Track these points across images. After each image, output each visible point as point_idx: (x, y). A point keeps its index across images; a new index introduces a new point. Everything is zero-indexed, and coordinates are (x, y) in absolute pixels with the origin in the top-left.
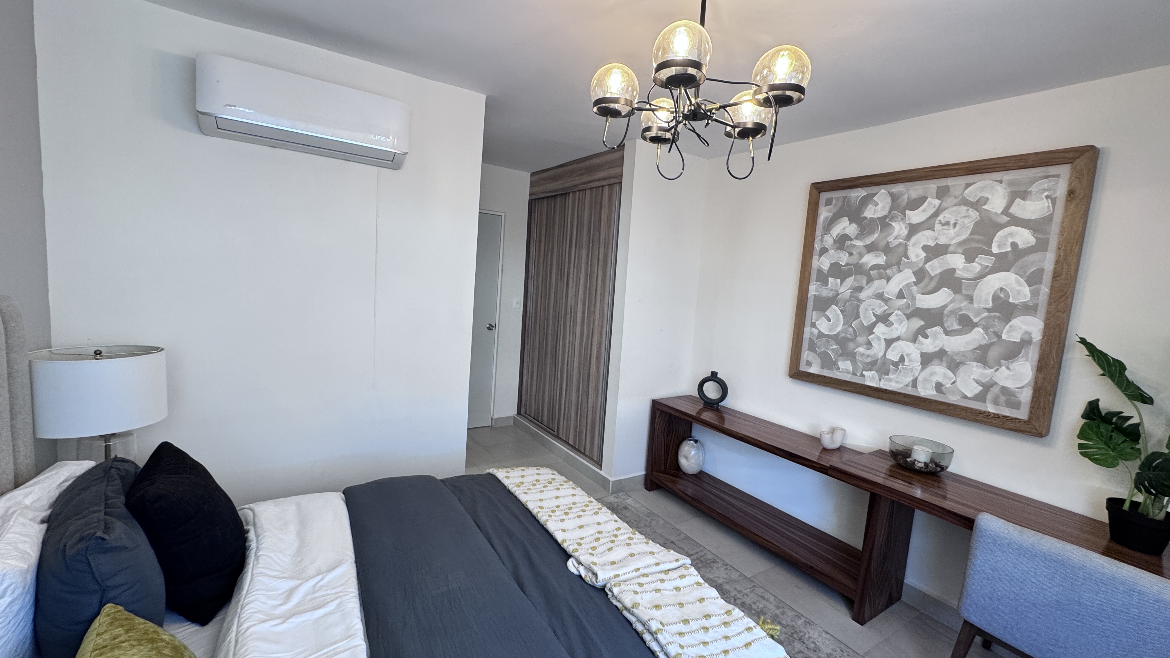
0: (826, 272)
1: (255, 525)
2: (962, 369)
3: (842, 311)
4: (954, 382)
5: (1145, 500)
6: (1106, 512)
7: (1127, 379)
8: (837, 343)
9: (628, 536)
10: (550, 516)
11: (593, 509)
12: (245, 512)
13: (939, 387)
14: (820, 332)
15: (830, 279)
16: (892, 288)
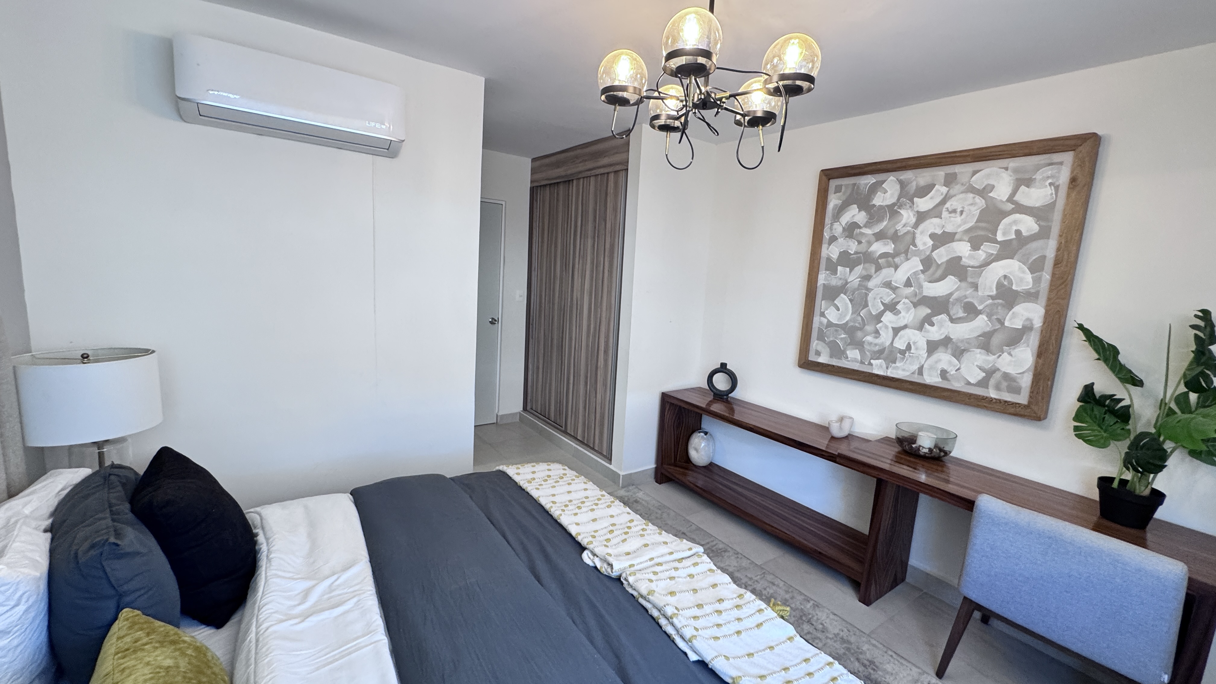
0: (835, 261)
1: (263, 528)
2: (966, 355)
3: (851, 300)
4: (959, 369)
5: (1133, 478)
6: (1097, 490)
7: (1120, 364)
8: (846, 333)
9: (642, 527)
10: (563, 510)
11: (606, 502)
12: (252, 516)
13: (944, 374)
14: (829, 321)
15: (839, 268)
16: (900, 276)
